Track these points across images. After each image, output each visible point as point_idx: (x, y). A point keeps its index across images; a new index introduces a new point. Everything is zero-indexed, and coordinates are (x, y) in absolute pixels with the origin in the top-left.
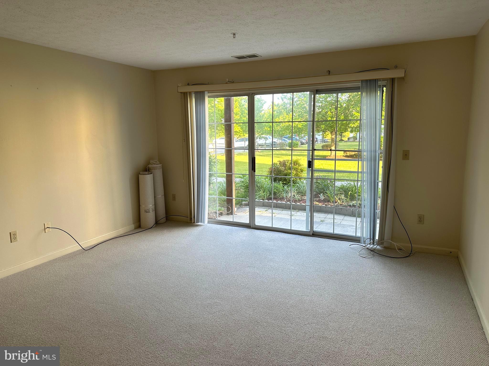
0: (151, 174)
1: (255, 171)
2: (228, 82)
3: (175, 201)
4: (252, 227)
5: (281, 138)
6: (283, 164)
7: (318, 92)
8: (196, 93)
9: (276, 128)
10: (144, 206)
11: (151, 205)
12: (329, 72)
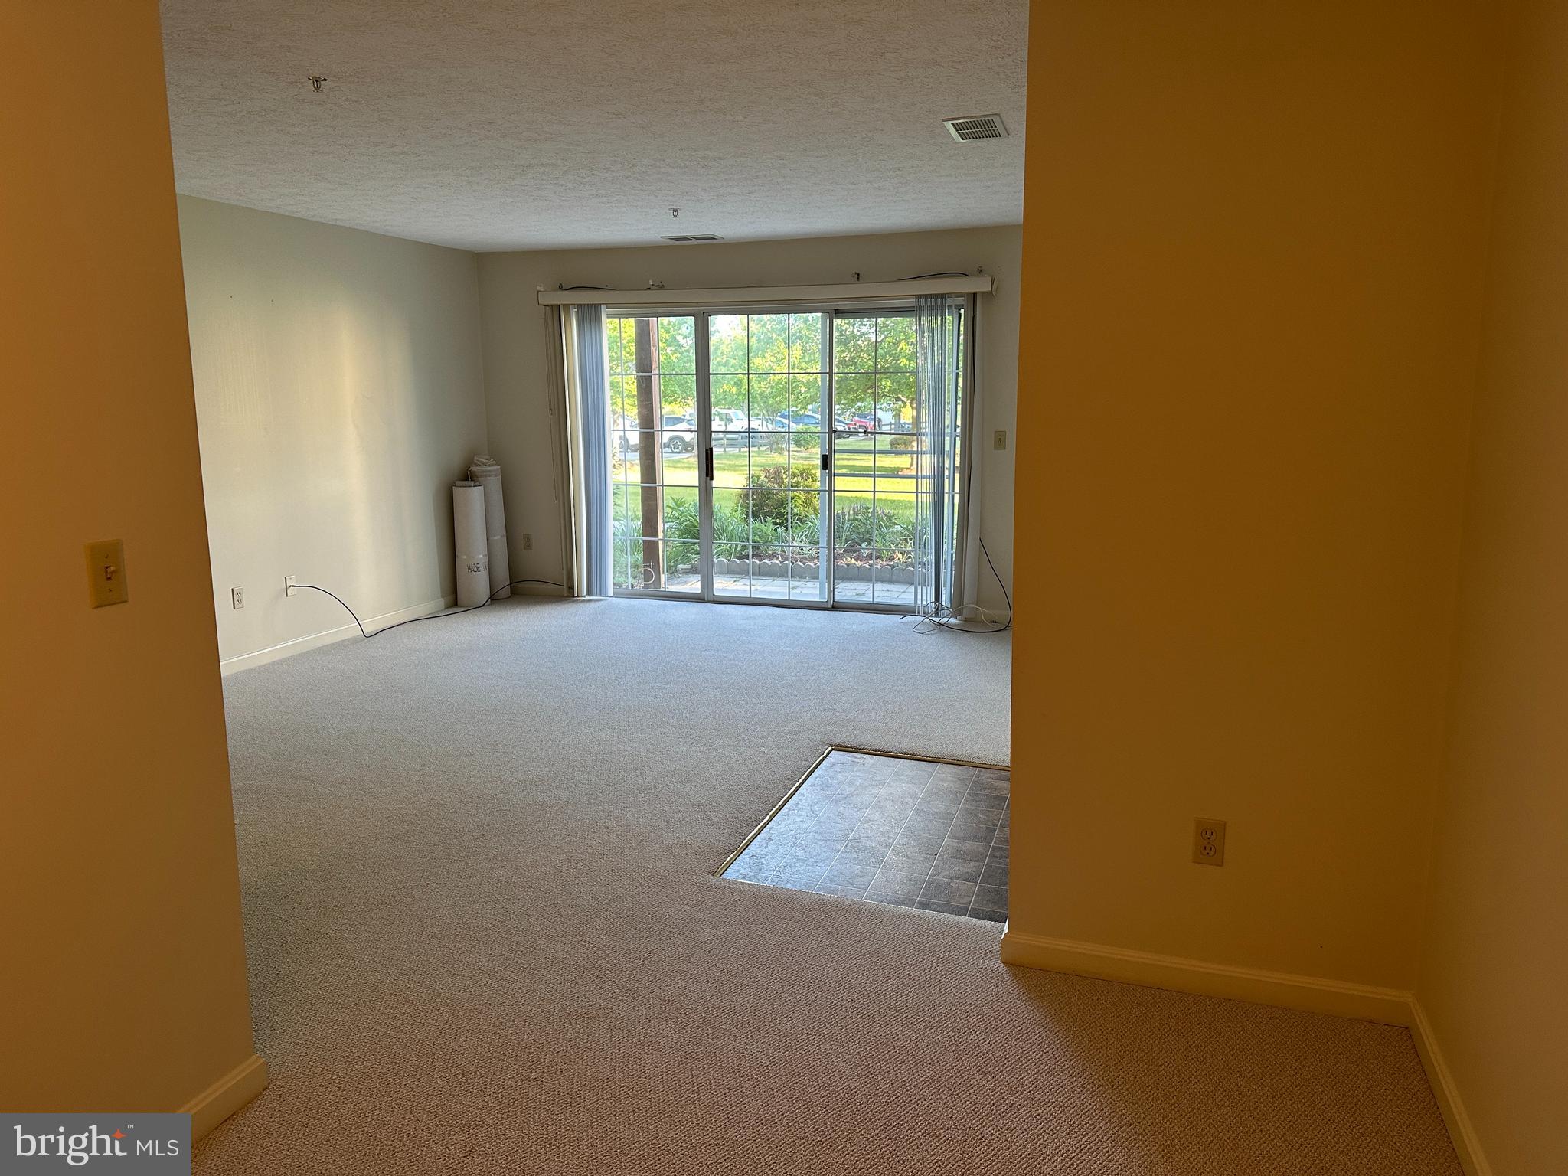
0: (479, 486)
1: (712, 479)
2: (652, 287)
3: (531, 549)
4: (706, 599)
5: (771, 417)
6: (776, 476)
7: (838, 313)
8: (581, 307)
9: (755, 386)
10: (465, 557)
11: (481, 556)
12: (858, 275)
